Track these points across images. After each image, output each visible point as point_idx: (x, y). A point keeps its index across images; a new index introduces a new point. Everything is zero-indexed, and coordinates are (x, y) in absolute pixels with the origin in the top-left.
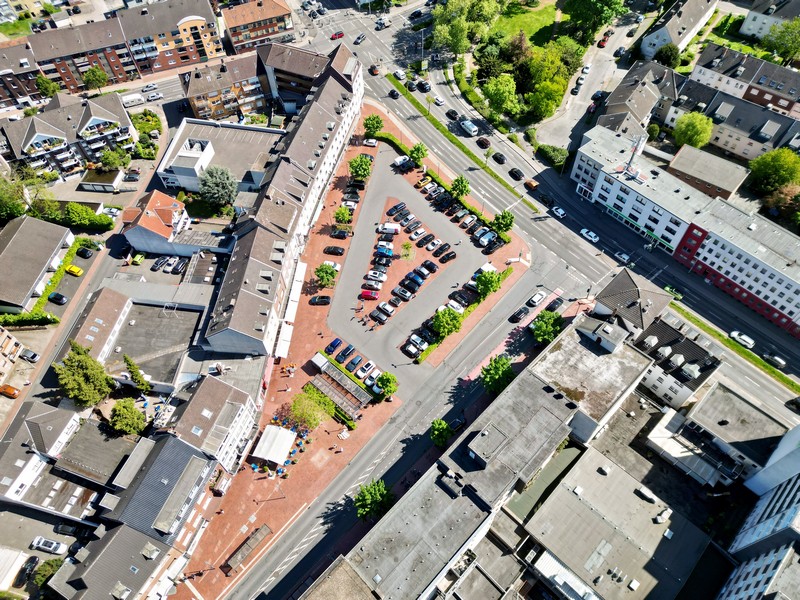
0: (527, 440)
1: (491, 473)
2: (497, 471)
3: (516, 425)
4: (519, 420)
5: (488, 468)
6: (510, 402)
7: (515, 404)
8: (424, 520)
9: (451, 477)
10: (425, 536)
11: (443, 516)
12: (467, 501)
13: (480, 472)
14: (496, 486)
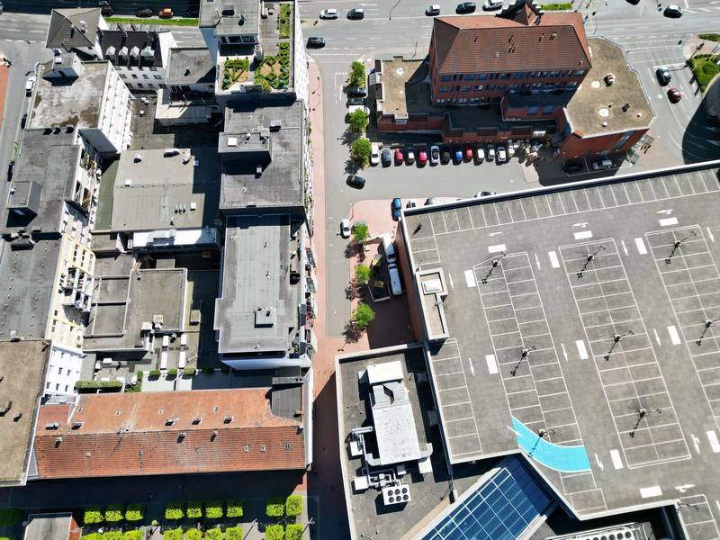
0: (55, 174)
1: (44, 213)
2: (46, 209)
3: (40, 171)
4: (41, 166)
5: (39, 212)
6: (27, 160)
7: (31, 158)
8: (20, 277)
9: (17, 238)
10: (28, 284)
11: (32, 264)
12: (42, 243)
13: (35, 219)
14: (53, 218)
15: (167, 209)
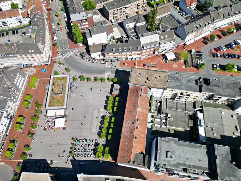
0: (224, 91)
2: (210, 89)
4: (226, 87)
5: (209, 87)
6: (228, 83)
7: (229, 84)
8: (187, 82)
9: (200, 81)
10: (184, 84)
11: (191, 85)
12: (198, 87)
13: (206, 86)
14: (207, 90)
15: (213, 125)
